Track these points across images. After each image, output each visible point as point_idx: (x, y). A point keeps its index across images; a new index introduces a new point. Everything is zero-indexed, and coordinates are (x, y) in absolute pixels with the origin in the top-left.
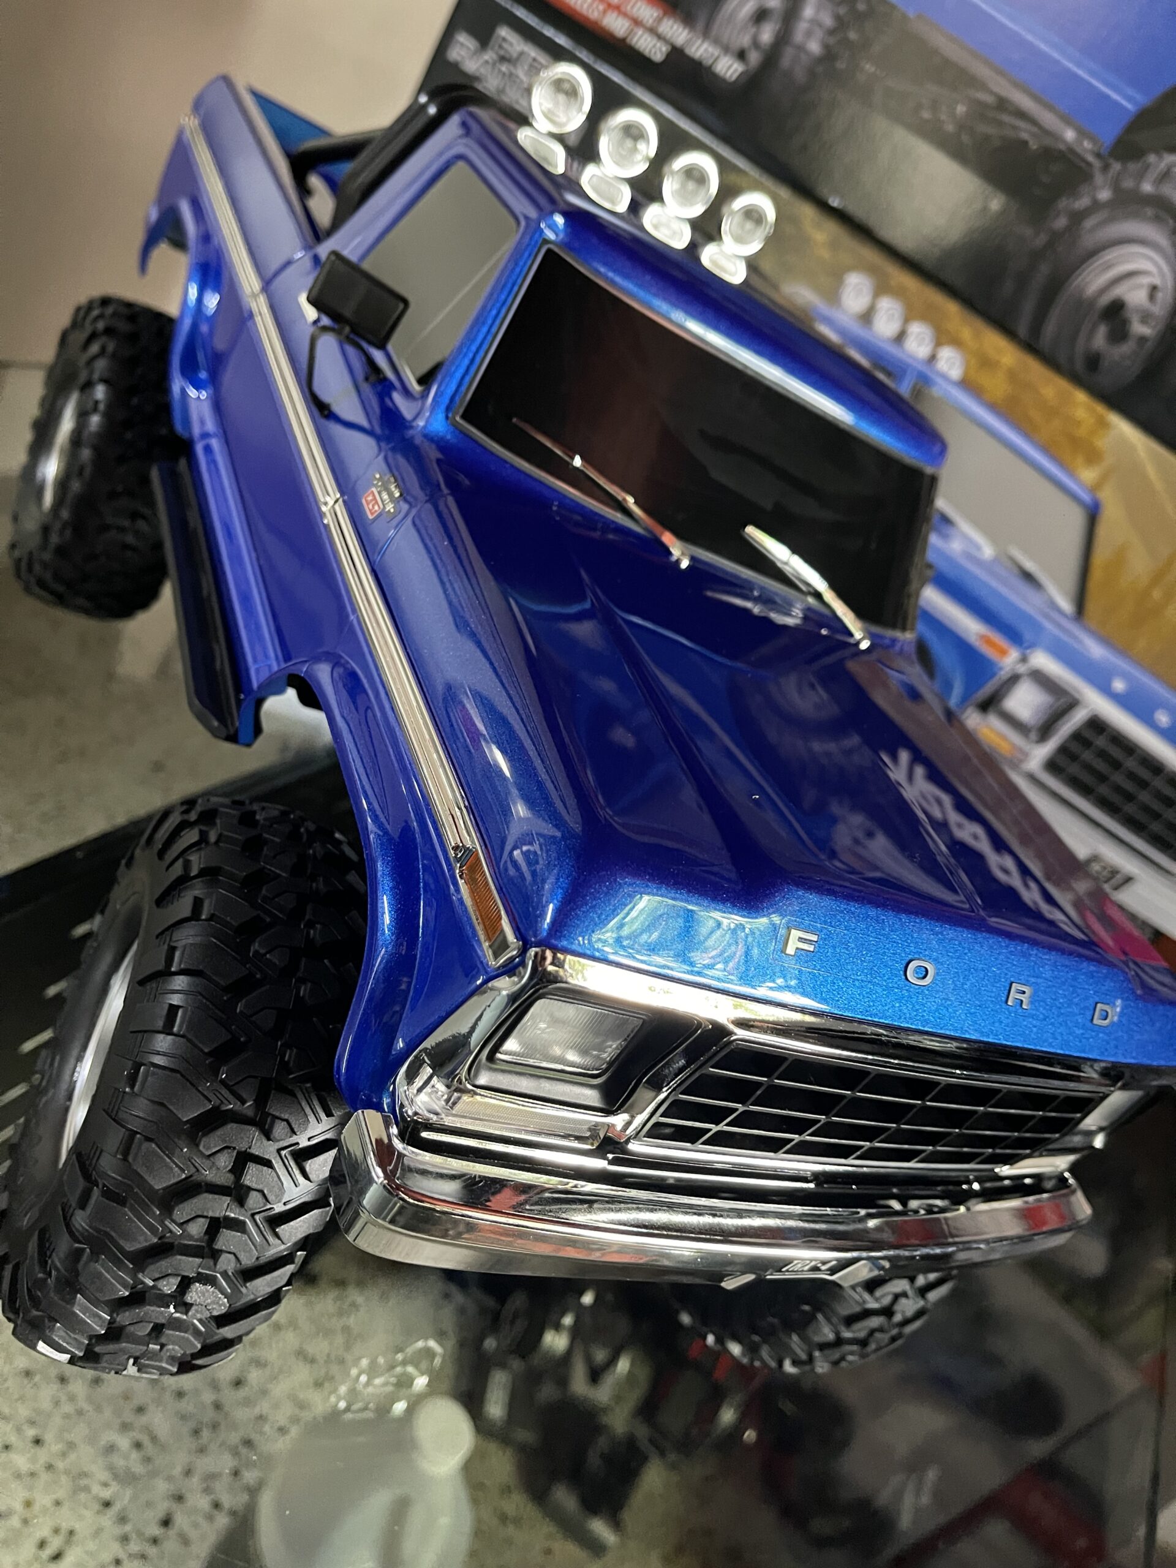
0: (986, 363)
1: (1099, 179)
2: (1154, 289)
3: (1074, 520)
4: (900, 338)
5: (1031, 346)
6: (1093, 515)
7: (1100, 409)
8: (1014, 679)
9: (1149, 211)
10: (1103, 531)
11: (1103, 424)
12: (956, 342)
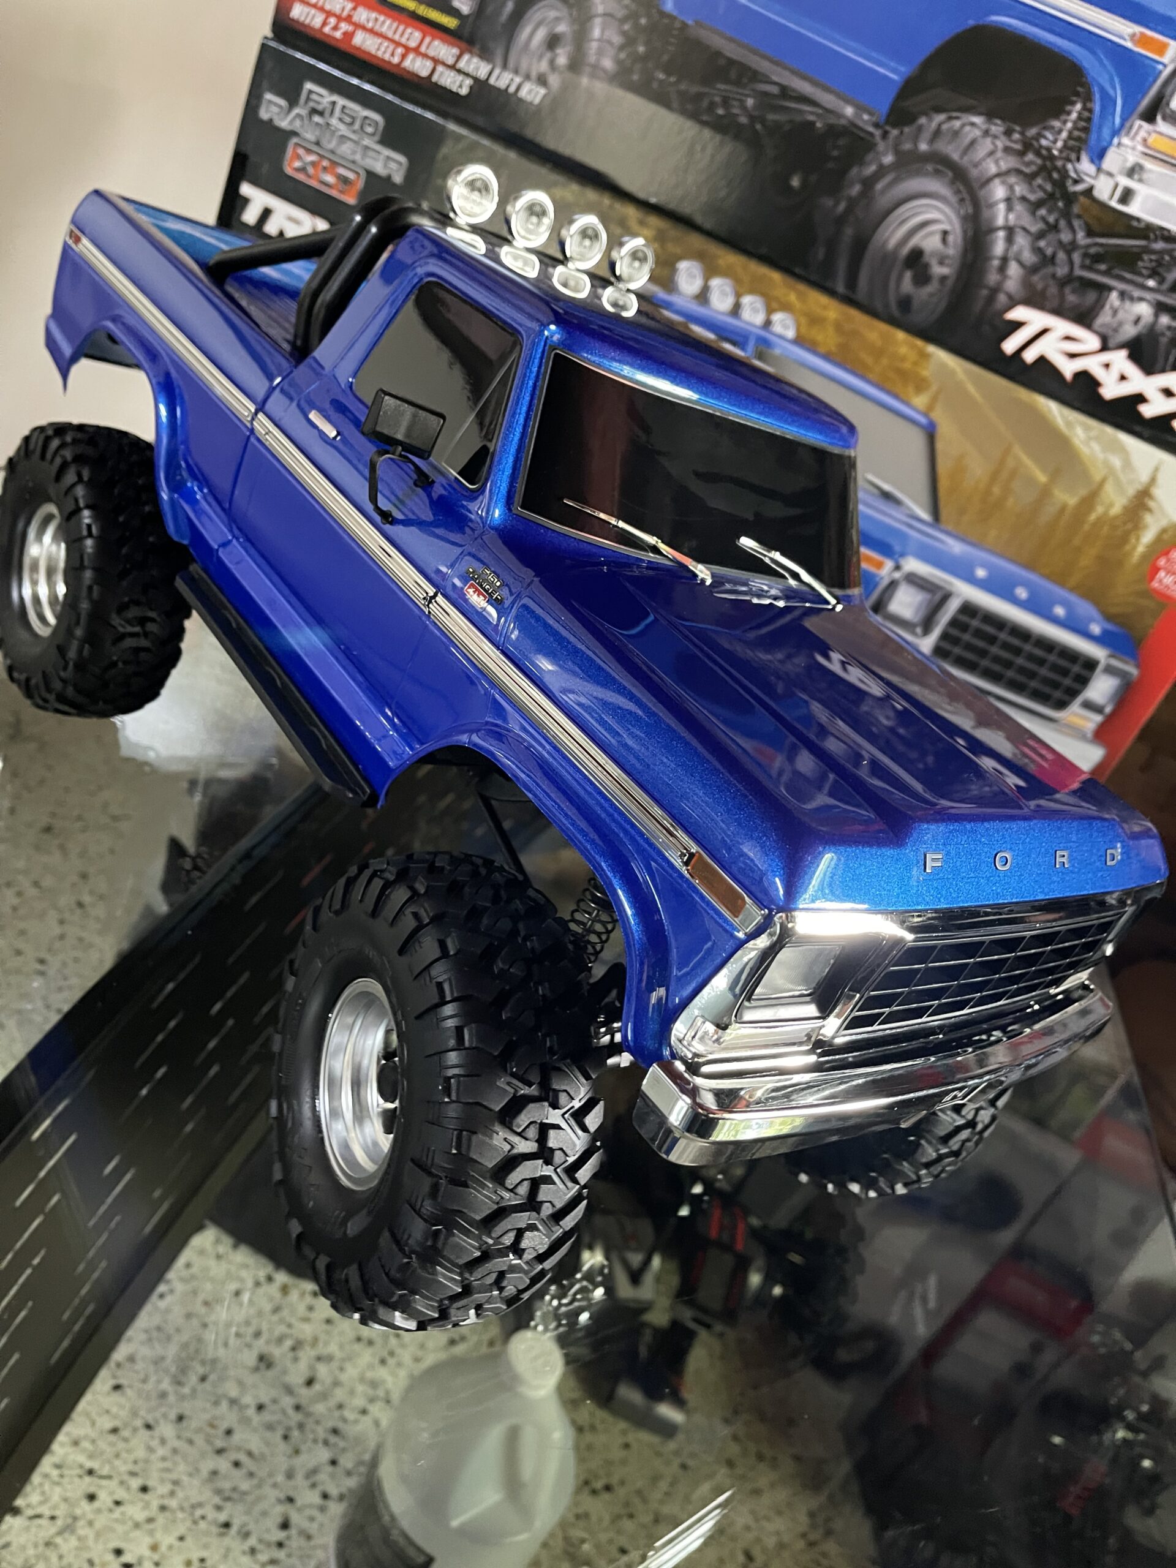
0: (815, 320)
1: (881, 146)
2: (945, 233)
3: (916, 441)
4: (736, 310)
5: (849, 301)
6: (931, 434)
7: (919, 343)
8: (893, 585)
9: (929, 168)
10: (940, 446)
11: (924, 356)
12: (785, 307)
